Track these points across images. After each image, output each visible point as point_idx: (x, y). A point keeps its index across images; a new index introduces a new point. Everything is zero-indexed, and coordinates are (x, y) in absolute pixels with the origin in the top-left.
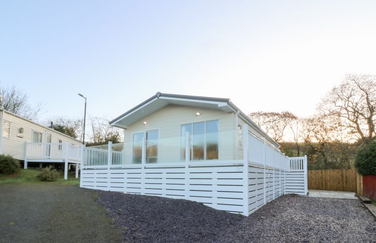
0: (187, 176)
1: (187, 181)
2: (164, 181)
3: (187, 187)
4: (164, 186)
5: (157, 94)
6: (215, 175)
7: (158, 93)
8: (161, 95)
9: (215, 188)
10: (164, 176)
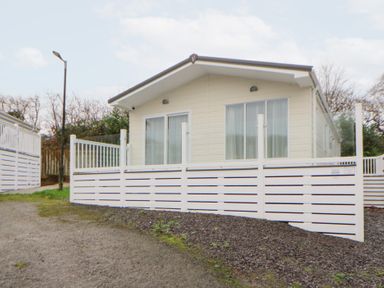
0: (261, 181)
1: (261, 190)
2: (221, 190)
3: (261, 199)
4: (221, 198)
5: (191, 57)
6: (307, 180)
7: (193, 55)
8: (198, 58)
9: (307, 199)
10: (221, 181)
